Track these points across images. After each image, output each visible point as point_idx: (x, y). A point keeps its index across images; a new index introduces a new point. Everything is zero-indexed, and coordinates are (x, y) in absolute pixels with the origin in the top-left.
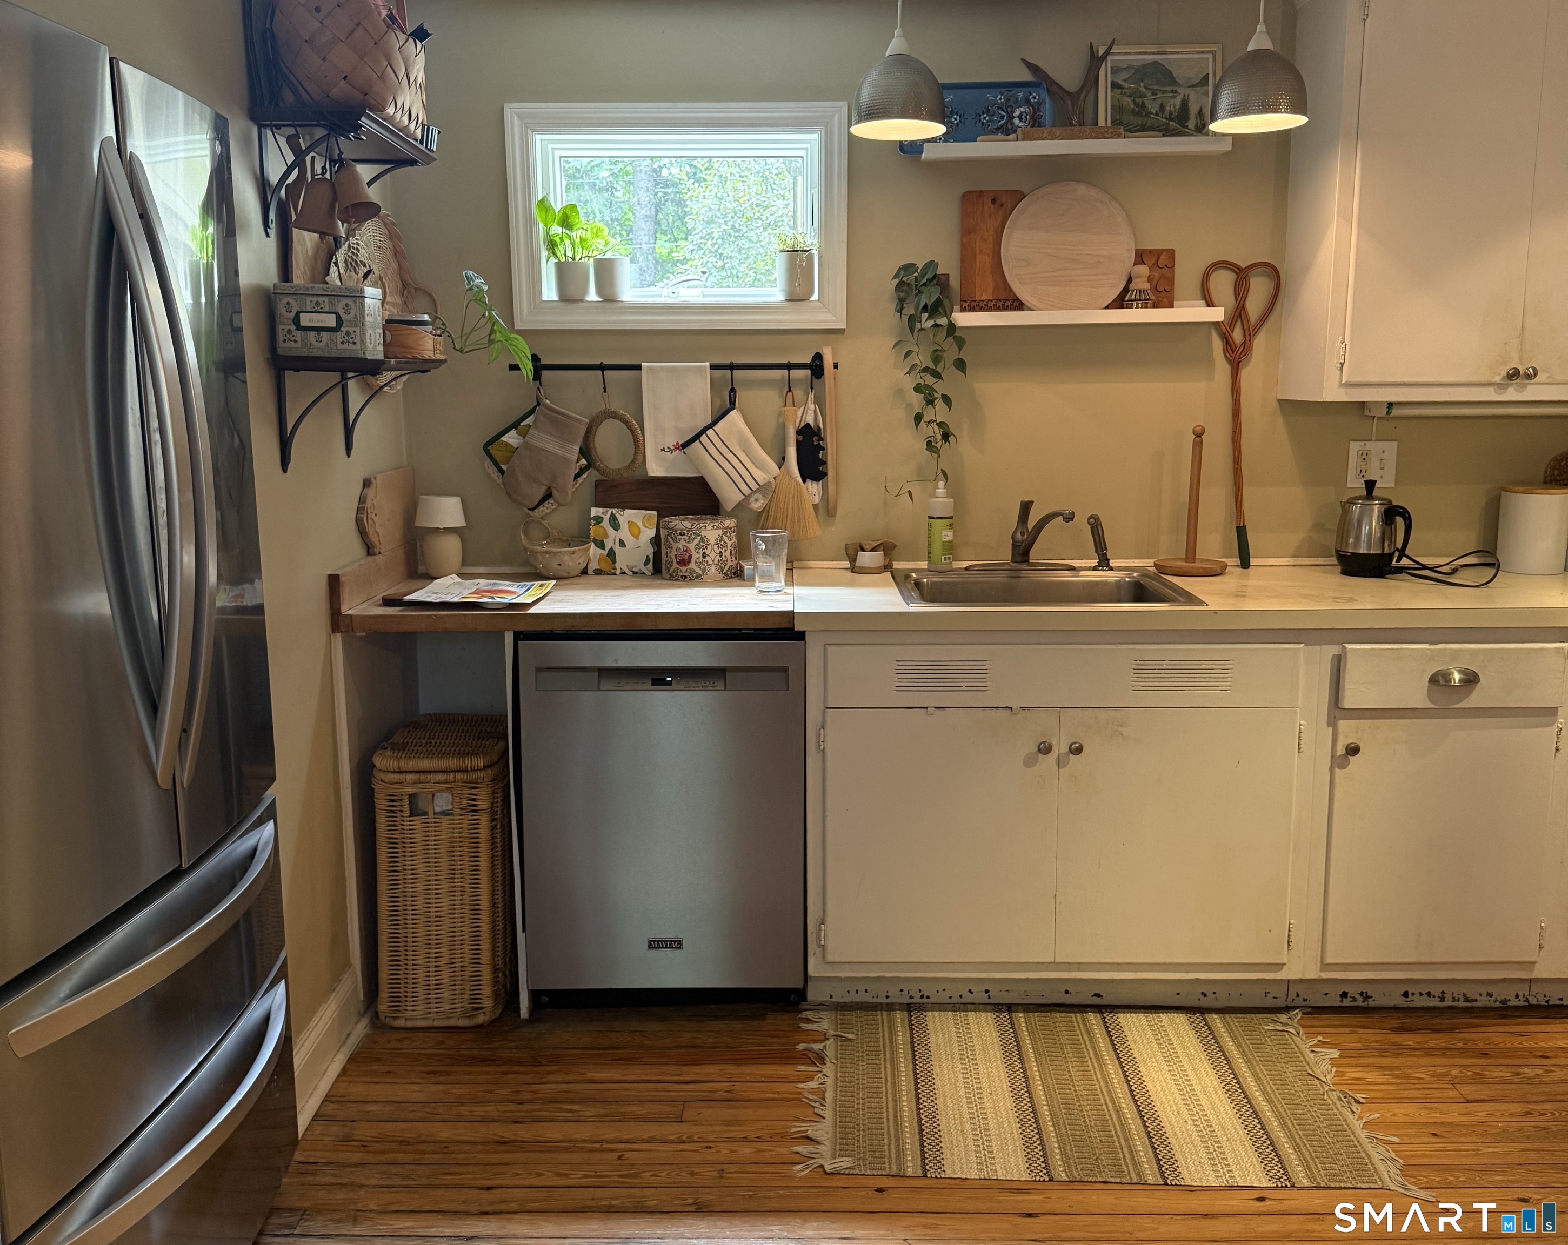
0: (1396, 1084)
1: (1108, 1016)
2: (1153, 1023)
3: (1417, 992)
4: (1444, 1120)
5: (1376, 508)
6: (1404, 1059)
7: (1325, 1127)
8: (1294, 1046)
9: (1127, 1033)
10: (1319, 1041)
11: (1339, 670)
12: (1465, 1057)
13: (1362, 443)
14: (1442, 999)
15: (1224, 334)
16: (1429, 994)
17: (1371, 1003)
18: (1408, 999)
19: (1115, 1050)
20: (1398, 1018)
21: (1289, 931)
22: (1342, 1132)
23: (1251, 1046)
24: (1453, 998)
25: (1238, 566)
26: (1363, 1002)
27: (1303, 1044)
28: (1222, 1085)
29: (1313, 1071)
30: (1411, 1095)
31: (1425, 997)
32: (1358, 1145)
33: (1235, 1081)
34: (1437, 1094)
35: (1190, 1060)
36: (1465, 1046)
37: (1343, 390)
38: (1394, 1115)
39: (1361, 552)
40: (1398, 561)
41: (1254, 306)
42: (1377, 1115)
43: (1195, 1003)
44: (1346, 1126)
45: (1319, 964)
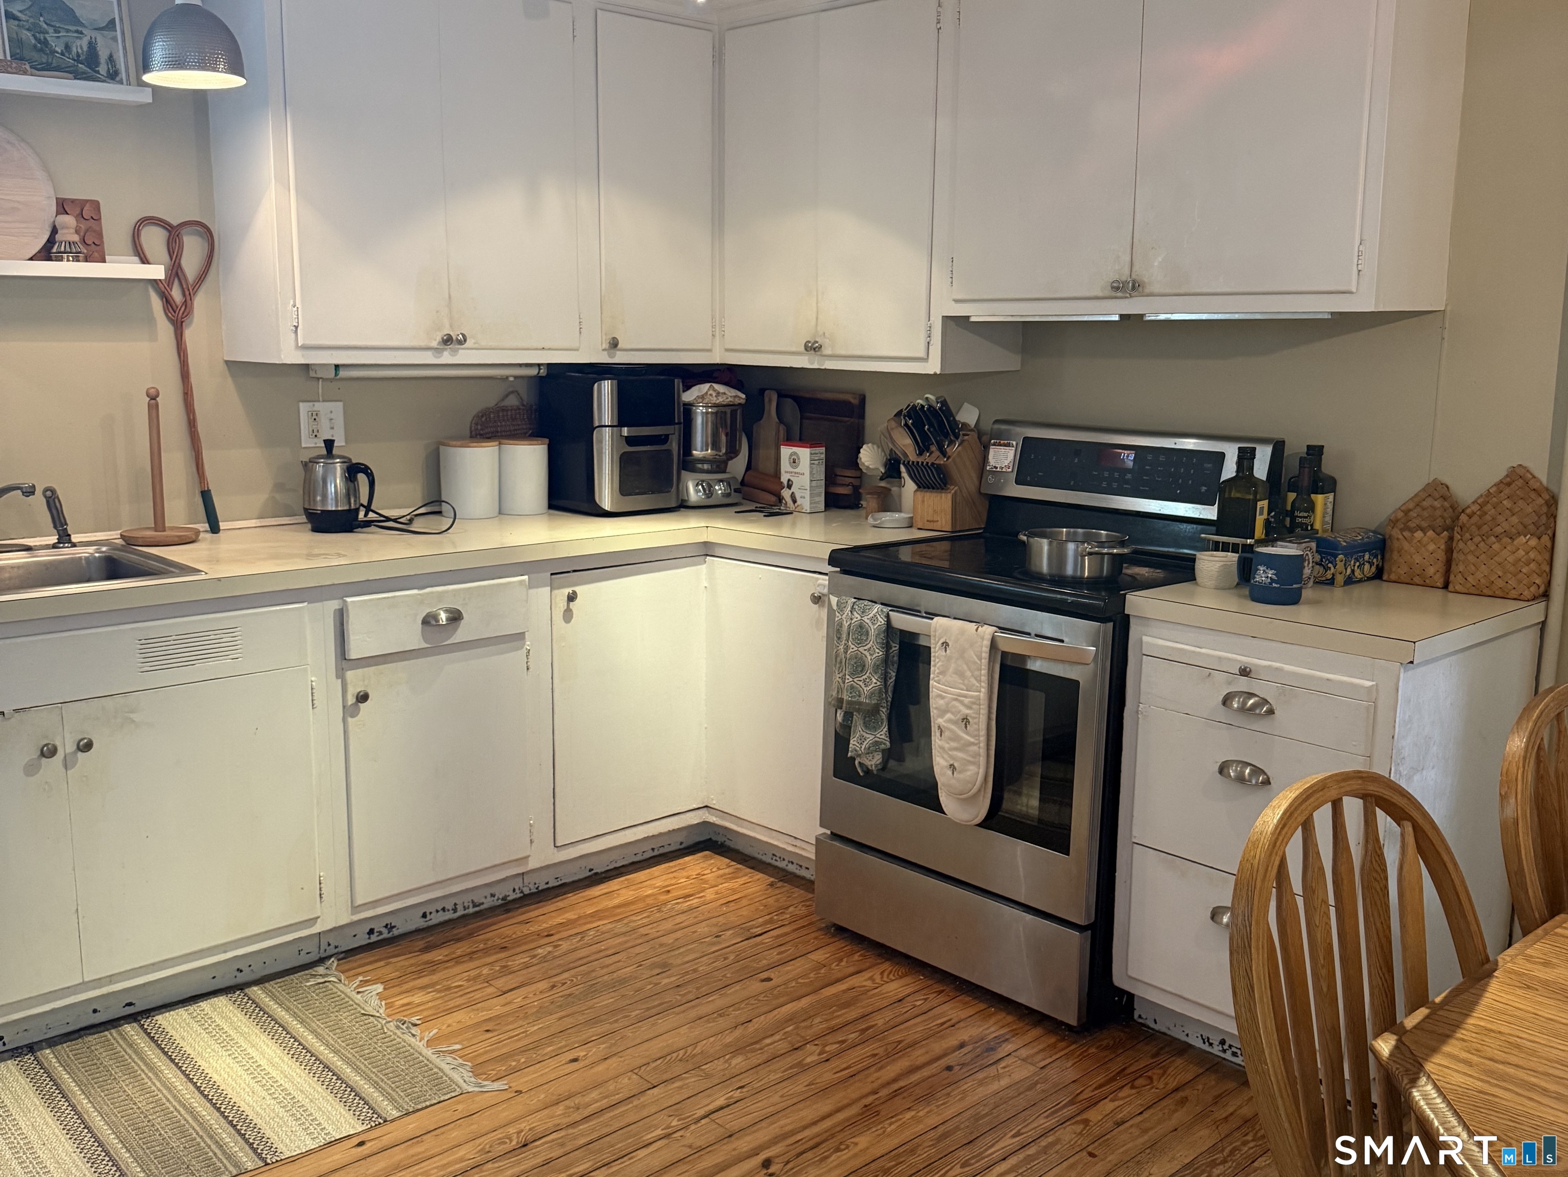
0: (440, 997)
1: (146, 1023)
2: (195, 1014)
3: (433, 910)
4: (492, 1016)
5: (338, 468)
6: (441, 973)
7: (394, 1058)
8: (339, 993)
9: (172, 1032)
10: (361, 981)
11: (342, 624)
12: (490, 955)
13: (311, 404)
14: (455, 910)
15: (164, 293)
16: (444, 909)
17: (396, 932)
18: (427, 919)
19: (166, 1053)
20: (423, 939)
21: (320, 883)
22: (411, 1057)
23: (299, 1005)
24: (464, 907)
25: (206, 531)
26: (389, 933)
27: (347, 988)
28: (286, 1052)
29: (365, 1011)
30: (457, 1003)
31: (441, 913)
32: (428, 1063)
33: (297, 1043)
34: (478, 995)
35: (246, 1038)
36: (486, 946)
37: (300, 353)
38: (449, 1026)
39: (330, 508)
40: (366, 515)
41: (191, 264)
42: (435, 1031)
43: (232, 982)
44: (412, 1051)
45: (350, 909)
